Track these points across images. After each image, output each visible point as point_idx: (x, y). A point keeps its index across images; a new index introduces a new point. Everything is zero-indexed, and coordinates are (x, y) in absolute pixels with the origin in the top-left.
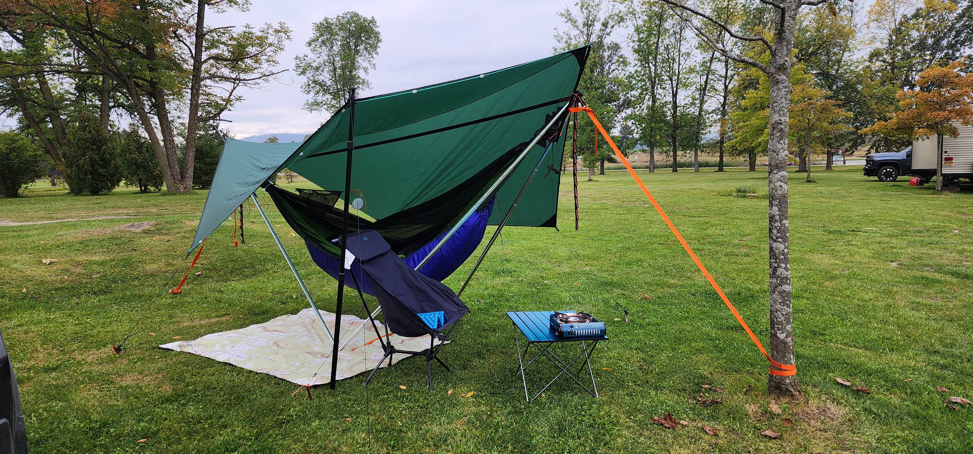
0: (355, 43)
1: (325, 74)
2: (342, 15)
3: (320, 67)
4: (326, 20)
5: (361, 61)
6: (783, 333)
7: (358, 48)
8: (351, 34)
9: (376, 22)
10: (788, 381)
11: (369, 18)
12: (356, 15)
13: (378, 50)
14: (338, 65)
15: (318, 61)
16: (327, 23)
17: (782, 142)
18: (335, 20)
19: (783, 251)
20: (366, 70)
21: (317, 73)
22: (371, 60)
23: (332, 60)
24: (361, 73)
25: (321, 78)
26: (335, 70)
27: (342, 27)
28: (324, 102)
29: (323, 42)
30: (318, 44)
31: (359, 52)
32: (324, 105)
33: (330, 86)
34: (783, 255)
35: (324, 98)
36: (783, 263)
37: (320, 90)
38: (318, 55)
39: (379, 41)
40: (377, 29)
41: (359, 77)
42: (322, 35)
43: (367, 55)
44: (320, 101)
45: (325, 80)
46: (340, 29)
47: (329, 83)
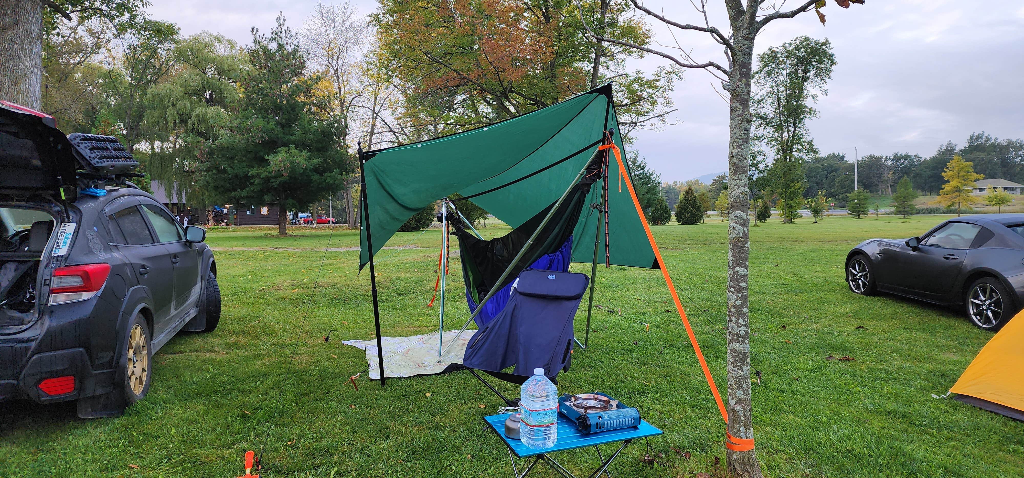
0: (803, 70)
1: (768, 106)
2: (789, 42)
3: (762, 100)
4: (770, 49)
5: (810, 89)
6: (733, 399)
7: (808, 75)
8: (800, 60)
9: (829, 44)
10: (735, 457)
11: (822, 40)
12: (807, 39)
13: (832, 74)
14: (783, 95)
15: (761, 93)
16: (772, 52)
17: (737, 178)
18: (781, 48)
19: (735, 302)
20: (814, 97)
21: (760, 106)
22: (822, 85)
23: (776, 91)
24: (809, 103)
25: (763, 111)
26: (779, 100)
27: (789, 54)
28: (765, 136)
29: (768, 74)
30: (762, 75)
31: (808, 78)
32: (765, 139)
33: (772, 118)
34: (734, 308)
35: (765, 132)
36: (735, 317)
37: (762, 123)
38: (762, 87)
39: (833, 63)
40: (830, 52)
41: (805, 106)
42: (766, 65)
43: (819, 81)
44: (760, 135)
45: (767, 113)
46: (787, 57)
47: (771, 115)
